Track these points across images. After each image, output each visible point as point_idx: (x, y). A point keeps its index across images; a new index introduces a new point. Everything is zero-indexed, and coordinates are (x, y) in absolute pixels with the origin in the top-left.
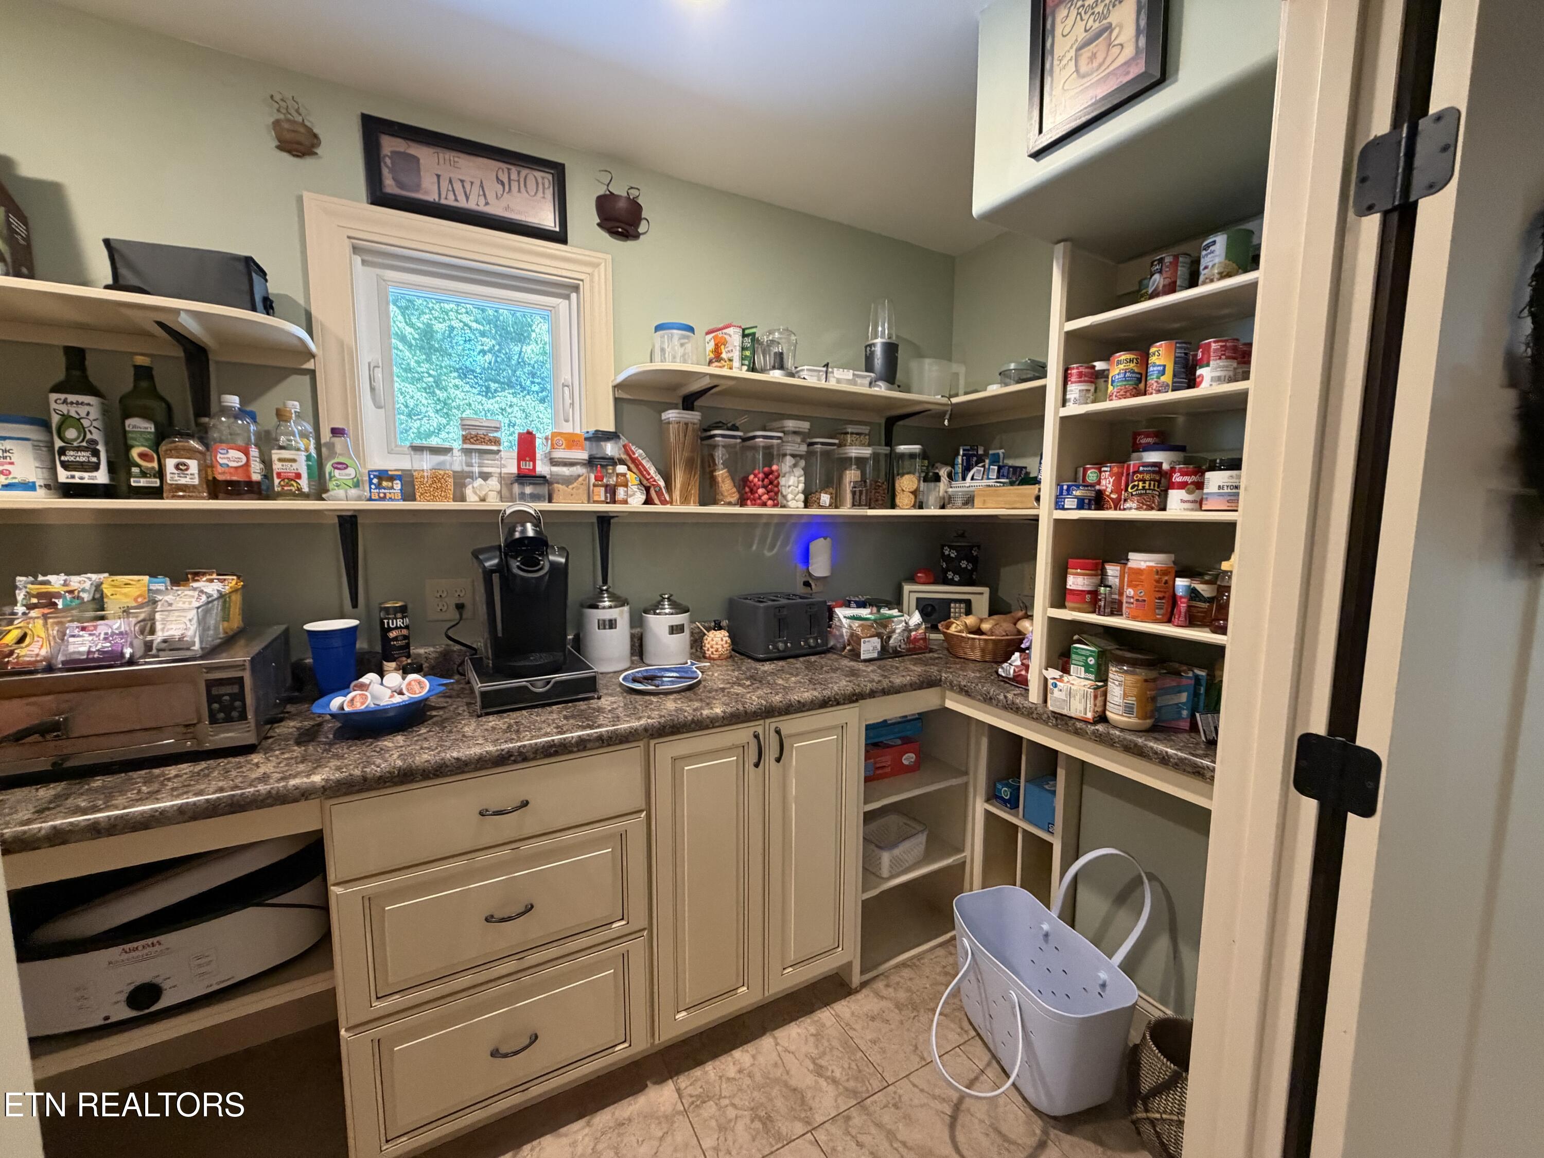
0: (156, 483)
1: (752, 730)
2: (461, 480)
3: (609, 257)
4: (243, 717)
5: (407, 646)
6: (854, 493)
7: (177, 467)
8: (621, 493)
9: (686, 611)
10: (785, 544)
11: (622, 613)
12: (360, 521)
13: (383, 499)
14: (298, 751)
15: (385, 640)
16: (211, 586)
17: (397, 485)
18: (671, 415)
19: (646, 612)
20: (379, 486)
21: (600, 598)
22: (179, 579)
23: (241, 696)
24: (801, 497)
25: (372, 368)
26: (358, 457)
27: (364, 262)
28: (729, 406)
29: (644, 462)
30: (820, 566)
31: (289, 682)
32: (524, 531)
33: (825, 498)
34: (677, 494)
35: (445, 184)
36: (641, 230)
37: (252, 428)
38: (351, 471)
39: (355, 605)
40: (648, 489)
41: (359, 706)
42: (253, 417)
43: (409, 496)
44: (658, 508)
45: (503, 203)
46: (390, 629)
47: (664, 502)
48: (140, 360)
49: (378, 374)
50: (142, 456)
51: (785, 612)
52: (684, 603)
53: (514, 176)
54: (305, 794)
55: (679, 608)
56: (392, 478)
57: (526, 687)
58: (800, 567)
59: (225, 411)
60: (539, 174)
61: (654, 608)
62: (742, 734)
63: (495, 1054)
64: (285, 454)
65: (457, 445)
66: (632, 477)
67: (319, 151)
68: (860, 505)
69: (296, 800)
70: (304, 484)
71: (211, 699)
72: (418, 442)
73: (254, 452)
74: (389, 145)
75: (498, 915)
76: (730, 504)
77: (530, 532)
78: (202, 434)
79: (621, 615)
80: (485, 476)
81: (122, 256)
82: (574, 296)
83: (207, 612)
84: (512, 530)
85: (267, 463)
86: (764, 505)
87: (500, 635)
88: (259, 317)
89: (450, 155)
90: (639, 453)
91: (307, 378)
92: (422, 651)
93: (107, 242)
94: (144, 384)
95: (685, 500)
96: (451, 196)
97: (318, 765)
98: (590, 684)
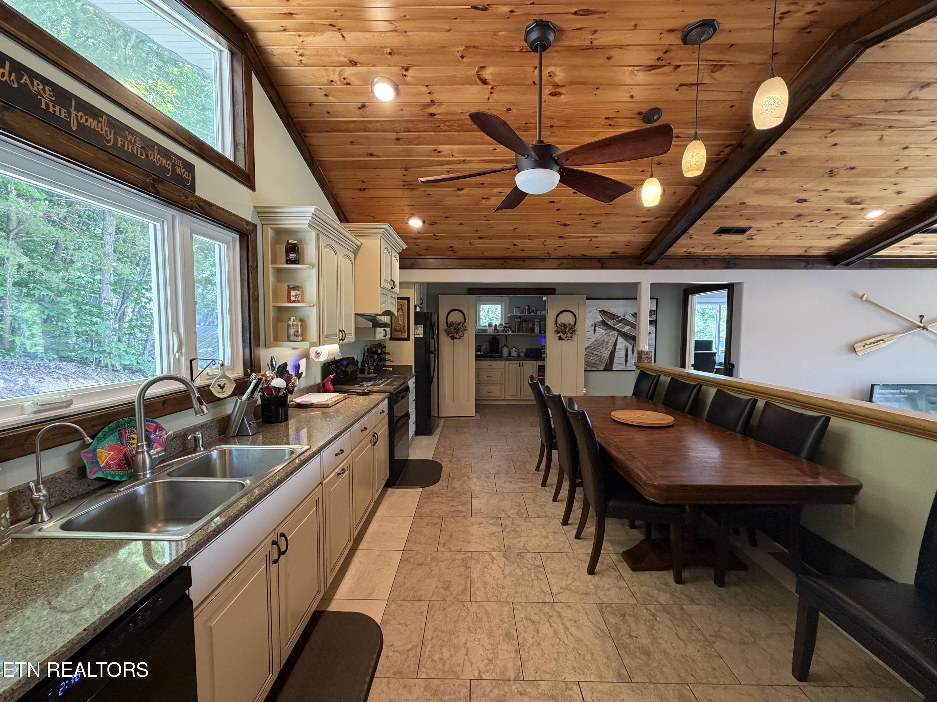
55: (516, 348)
98: (501, 356)
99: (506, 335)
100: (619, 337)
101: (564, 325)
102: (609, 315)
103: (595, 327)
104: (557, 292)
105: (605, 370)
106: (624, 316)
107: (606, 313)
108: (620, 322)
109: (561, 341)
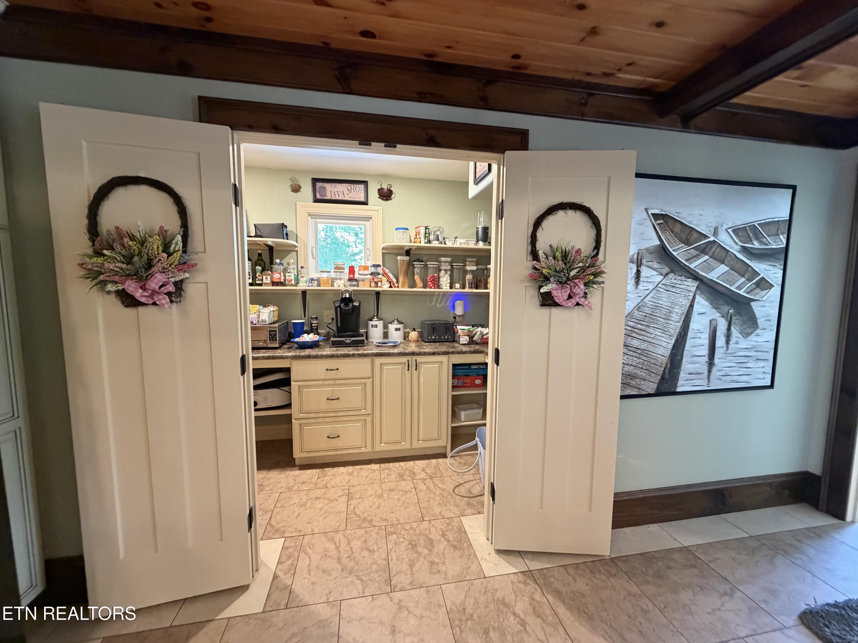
0: (261, 282)
1: (407, 359)
2: (333, 280)
3: (381, 207)
4: (276, 340)
5: (317, 329)
6: (469, 283)
7: (266, 278)
8: (379, 284)
9: (402, 323)
10: (446, 302)
11: (379, 323)
12: (307, 292)
13: (312, 286)
14: (287, 350)
15: (311, 326)
16: (271, 308)
17: (316, 282)
18: (399, 258)
19: (389, 323)
20: (311, 283)
21: (373, 317)
22: (265, 306)
23: (276, 335)
24: (449, 285)
25: (312, 248)
26: (307, 274)
27: (311, 218)
28: (423, 253)
29: (389, 274)
30: (459, 311)
31: (287, 336)
32: (346, 295)
33: (458, 286)
34: (400, 285)
35: (333, 193)
36: (392, 197)
37: (282, 267)
38: (305, 278)
39: (305, 316)
40: (390, 283)
41: (301, 340)
42: (282, 264)
43: (319, 285)
44: (393, 289)
45: (349, 196)
46: (313, 323)
47: (395, 287)
48: (260, 252)
49: (314, 249)
50: (259, 275)
51: (435, 326)
52: (402, 321)
53: (352, 187)
54: (287, 357)
55: (400, 322)
56: (315, 280)
57: (343, 341)
58: (452, 312)
59: (276, 264)
60: (360, 186)
61: (391, 323)
62: (404, 359)
63: (328, 437)
64: (289, 274)
65: (333, 270)
66: (384, 279)
67: (301, 190)
68: (472, 288)
69: (285, 358)
70: (293, 282)
71: (270, 335)
72: (322, 270)
73: (282, 274)
74: (319, 185)
75: (330, 398)
76: (420, 287)
77: (347, 296)
78: (271, 270)
79: (380, 324)
80: (340, 279)
81: (258, 228)
82: (371, 220)
83: (270, 314)
84: (342, 295)
85: (285, 276)
86: (431, 288)
87: (339, 326)
88: (285, 241)
89: (334, 185)
90: (387, 271)
91: (295, 253)
92: (322, 331)
93: (255, 225)
94: (260, 258)
95: (403, 286)
96: (334, 196)
97: (290, 352)
98: (362, 342)
99: (378, 293)
100: (697, 296)
101: (565, 255)
102: (677, 228)
103: (639, 264)
104: (532, 141)
105: (658, 393)
106: (715, 234)
107: (670, 223)
108: (703, 250)
109: (546, 311)
